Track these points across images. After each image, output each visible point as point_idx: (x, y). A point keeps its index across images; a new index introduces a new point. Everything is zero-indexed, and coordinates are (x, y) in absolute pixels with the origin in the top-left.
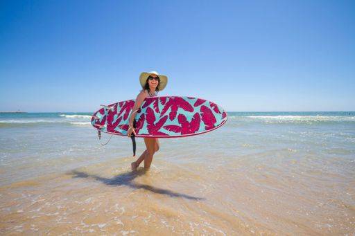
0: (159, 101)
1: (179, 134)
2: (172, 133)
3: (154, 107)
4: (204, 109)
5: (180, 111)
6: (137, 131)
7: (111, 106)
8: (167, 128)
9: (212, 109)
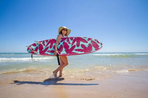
0: (69, 39)
1: (83, 52)
2: (79, 52)
3: (67, 42)
4: (92, 41)
5: (81, 43)
6: (60, 53)
7: (41, 42)
8: (76, 50)
9: (96, 42)
